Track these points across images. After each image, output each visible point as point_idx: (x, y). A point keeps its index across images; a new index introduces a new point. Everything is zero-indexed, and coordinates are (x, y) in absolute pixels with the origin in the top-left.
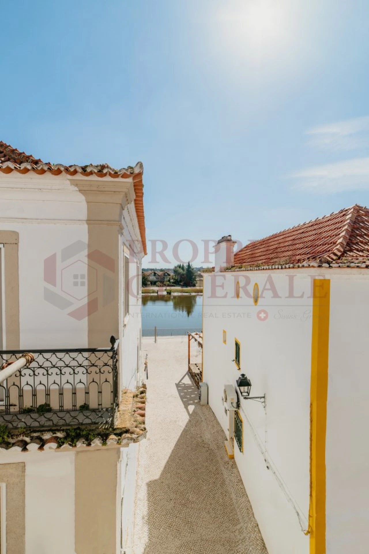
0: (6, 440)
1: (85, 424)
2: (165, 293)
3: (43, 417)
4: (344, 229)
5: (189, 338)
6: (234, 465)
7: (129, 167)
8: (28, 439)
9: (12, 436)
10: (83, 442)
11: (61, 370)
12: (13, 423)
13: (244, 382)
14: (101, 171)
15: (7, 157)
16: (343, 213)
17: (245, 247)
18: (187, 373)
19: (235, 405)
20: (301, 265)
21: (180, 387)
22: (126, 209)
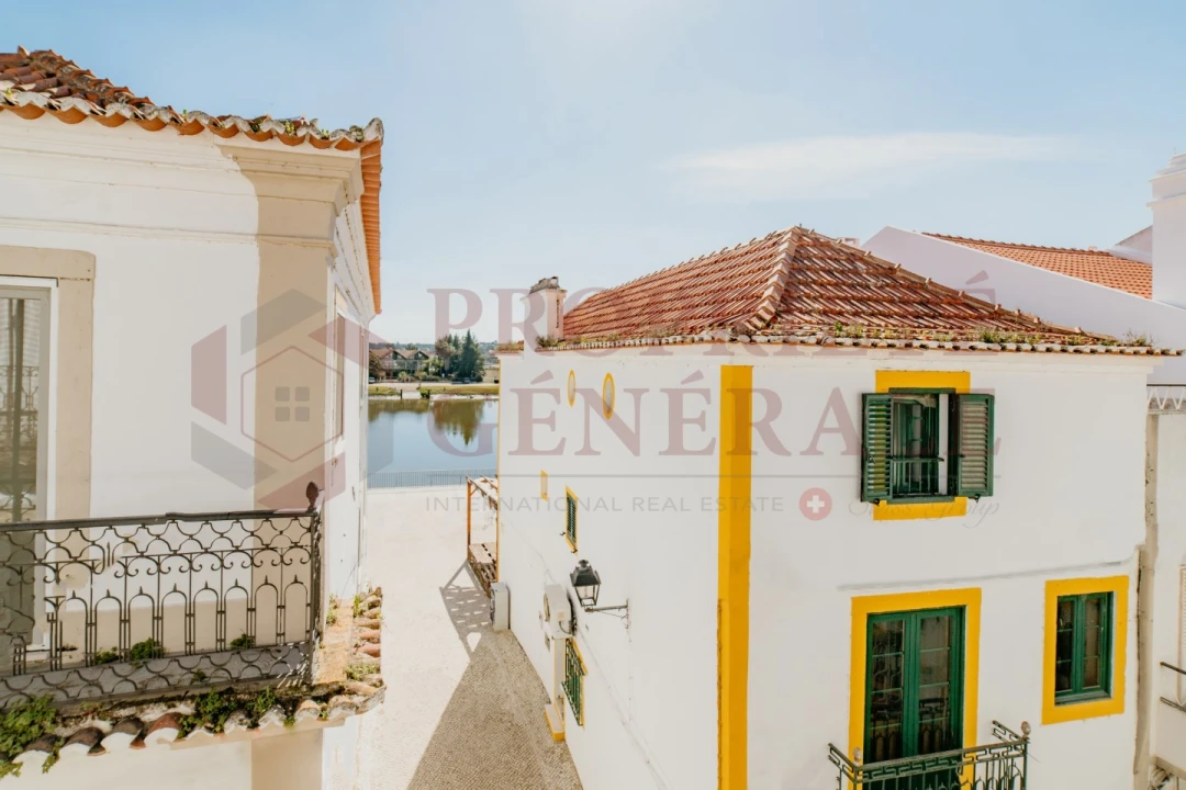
0: (48, 731)
1: (245, 680)
2: (417, 396)
3: (144, 669)
4: (776, 269)
5: (469, 490)
6: (565, 755)
7: (354, 127)
8: (104, 725)
9: (64, 719)
10: (241, 720)
11: (190, 562)
12: (68, 690)
13: (585, 577)
14: (294, 131)
15: (66, 87)
16: (774, 240)
17: (586, 302)
18: (465, 565)
19: (567, 626)
20: (697, 338)
21: (450, 594)
22: (342, 214)
